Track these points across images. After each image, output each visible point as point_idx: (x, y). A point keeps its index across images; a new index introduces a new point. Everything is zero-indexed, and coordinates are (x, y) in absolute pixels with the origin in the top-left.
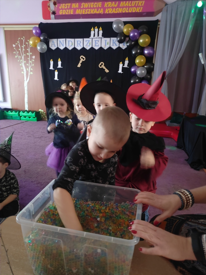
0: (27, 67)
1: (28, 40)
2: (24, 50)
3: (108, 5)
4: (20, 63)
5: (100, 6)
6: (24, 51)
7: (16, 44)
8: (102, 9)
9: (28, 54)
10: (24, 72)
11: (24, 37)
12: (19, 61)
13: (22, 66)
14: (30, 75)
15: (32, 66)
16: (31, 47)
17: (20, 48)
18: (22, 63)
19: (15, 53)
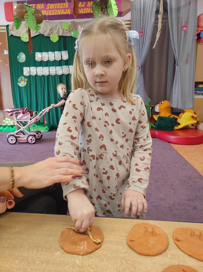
8: (69, 10)
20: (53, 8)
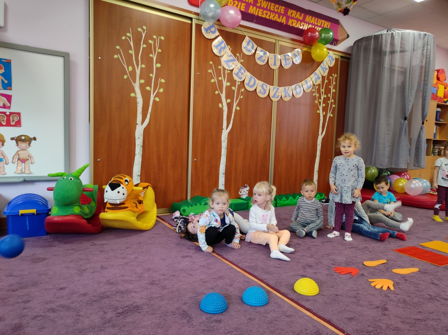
1: (155, 37)
2: (141, 54)
3: (292, 14)
4: (128, 82)
5: (282, 13)
6: (141, 57)
7: (123, 38)
8: (285, 18)
10: (137, 103)
11: (144, 27)
12: (128, 77)
15: (158, 91)
16: (160, 51)
17: (133, 50)
18: (135, 82)
19: (118, 58)
20: (265, 7)
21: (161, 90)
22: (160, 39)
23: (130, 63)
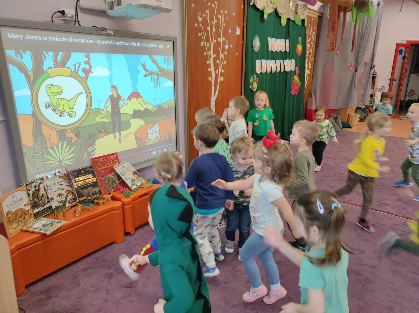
0: (216, 67)
1: (222, 11)
2: (214, 30)
4: (207, 58)
6: (214, 32)
7: (204, 15)
9: (219, 39)
10: (211, 77)
11: (216, 3)
12: (207, 53)
13: (209, 66)
14: (221, 82)
15: (223, 64)
16: (224, 25)
17: (209, 26)
18: (210, 58)
19: (201, 36)
21: (225, 62)
22: (225, 13)
23: (208, 40)
